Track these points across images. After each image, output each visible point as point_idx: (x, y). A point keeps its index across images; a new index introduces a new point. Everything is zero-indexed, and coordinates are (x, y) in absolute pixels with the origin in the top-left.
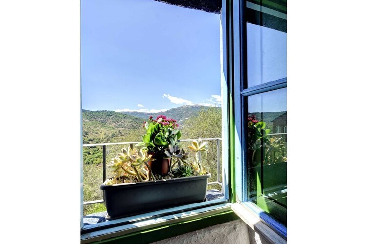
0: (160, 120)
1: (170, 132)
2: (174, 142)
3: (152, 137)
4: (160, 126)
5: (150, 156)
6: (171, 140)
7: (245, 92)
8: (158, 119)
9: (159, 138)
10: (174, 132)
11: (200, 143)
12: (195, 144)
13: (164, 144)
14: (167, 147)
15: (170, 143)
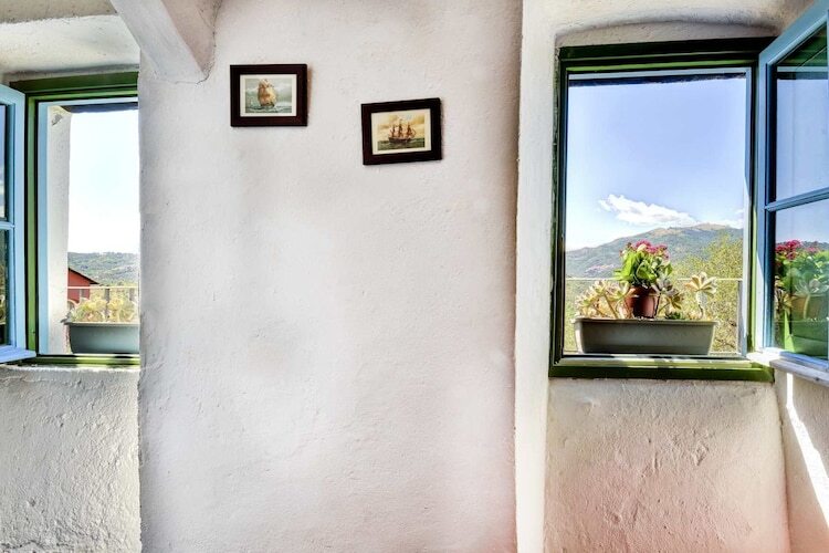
0: (642, 247)
1: (659, 262)
2: (663, 276)
3: (634, 268)
4: (643, 255)
5: (632, 290)
6: (660, 273)
7: (771, 207)
8: (638, 246)
9: (644, 269)
10: (665, 263)
11: (703, 279)
12: (695, 280)
13: (650, 277)
14: (654, 281)
15: (658, 276)
